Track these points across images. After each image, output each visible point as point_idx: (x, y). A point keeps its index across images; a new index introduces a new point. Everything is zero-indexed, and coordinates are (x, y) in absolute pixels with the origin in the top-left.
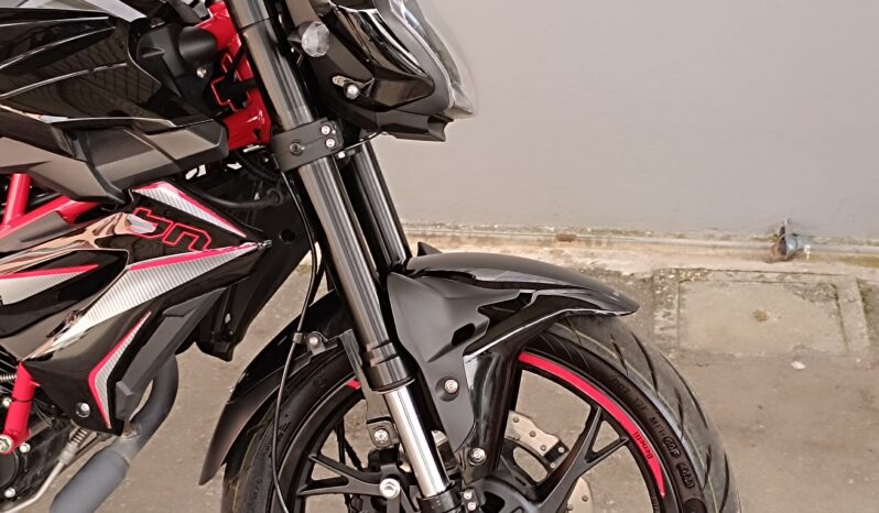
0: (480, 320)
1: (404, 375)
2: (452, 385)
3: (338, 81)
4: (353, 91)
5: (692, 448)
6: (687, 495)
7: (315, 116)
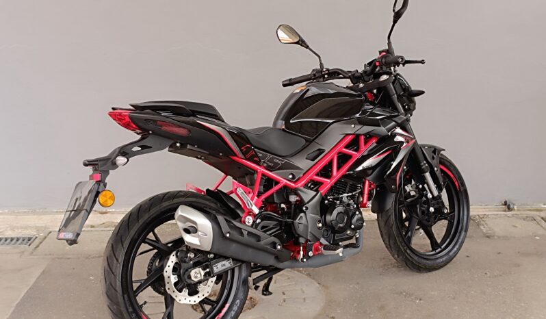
0: (433, 154)
1: (428, 168)
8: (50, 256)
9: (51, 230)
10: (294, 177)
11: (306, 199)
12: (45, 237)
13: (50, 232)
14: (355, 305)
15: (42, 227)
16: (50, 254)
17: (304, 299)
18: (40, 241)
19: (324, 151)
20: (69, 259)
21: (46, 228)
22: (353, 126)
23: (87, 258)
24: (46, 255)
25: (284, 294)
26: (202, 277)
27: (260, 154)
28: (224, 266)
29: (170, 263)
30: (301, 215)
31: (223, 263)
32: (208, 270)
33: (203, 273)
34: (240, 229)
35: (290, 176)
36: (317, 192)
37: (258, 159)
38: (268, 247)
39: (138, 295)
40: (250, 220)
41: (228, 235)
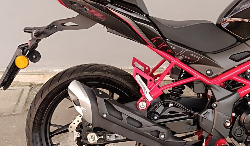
10: (212, 73)
11: (218, 97)
26: (96, 141)
27: (174, 47)
28: (118, 137)
29: (75, 121)
30: (208, 110)
31: (117, 135)
32: (102, 137)
33: (97, 138)
34: (121, 113)
35: (209, 72)
36: (234, 92)
37: (170, 51)
38: (149, 134)
39: (53, 136)
40: (142, 105)
41: (105, 116)
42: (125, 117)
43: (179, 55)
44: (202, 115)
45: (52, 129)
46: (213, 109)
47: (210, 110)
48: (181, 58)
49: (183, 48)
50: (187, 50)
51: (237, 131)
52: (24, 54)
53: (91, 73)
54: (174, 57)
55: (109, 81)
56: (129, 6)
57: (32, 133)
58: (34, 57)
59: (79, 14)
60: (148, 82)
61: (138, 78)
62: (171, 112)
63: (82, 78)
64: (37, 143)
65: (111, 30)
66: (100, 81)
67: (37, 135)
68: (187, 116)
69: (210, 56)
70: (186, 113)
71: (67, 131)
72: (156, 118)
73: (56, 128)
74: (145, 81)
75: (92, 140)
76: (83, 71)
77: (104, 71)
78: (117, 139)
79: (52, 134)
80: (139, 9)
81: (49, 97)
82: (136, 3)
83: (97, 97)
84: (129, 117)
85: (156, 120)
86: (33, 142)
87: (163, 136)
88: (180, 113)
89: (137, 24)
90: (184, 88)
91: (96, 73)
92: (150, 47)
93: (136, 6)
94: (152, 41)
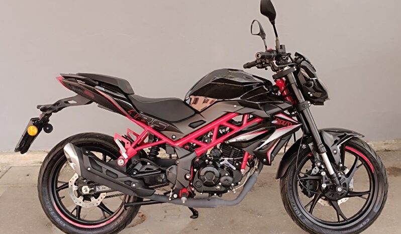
0: (338, 139)
1: (325, 150)
2: (335, 152)
3: (309, 93)
4: (311, 95)
5: (379, 161)
6: (378, 172)
7: (306, 100)
8: (7, 186)
9: (11, 166)
10: (176, 138)
11: (180, 155)
12: (7, 171)
13: (11, 167)
14: (214, 220)
15: (5, 163)
16: (8, 184)
17: (179, 216)
18: (2, 174)
19: (205, 122)
20: (20, 187)
21: (8, 164)
22: (235, 106)
23: (33, 186)
24: (5, 184)
25: (166, 212)
26: (88, 193)
27: (146, 118)
28: (105, 188)
29: (74, 177)
30: (173, 166)
31: (104, 187)
32: (93, 189)
33: (89, 190)
34: (101, 167)
35: (174, 137)
36: (192, 152)
37: (144, 121)
38: (123, 183)
39: (59, 190)
40: (121, 162)
41: (89, 169)
42: (104, 171)
43: (150, 123)
44: (168, 170)
45: (59, 185)
46: (177, 165)
47: (174, 166)
48: (152, 126)
49: (153, 119)
50: (156, 120)
51: (198, 183)
52: (34, 124)
53: (86, 139)
54: (148, 125)
55: (101, 145)
56: (113, 88)
57: (42, 187)
58: (48, 128)
59: (77, 94)
60: (126, 144)
61: (117, 142)
62: (147, 169)
63: (79, 143)
64: (46, 195)
65: (100, 106)
66: (93, 146)
67: (46, 188)
68: (160, 172)
69: (174, 124)
70: (159, 169)
71: (68, 187)
72: (135, 173)
73: (62, 184)
74: (123, 144)
75: (85, 191)
76: (81, 138)
77: (97, 138)
78: (104, 190)
79: (59, 189)
80: (120, 89)
81: (54, 158)
82: (117, 84)
83: (84, 155)
84: (108, 170)
85: (135, 175)
86: (42, 195)
87: (134, 185)
88: (155, 169)
89: (115, 100)
90: (159, 150)
91: (90, 139)
92: (129, 118)
93: (118, 87)
94: (129, 113)
